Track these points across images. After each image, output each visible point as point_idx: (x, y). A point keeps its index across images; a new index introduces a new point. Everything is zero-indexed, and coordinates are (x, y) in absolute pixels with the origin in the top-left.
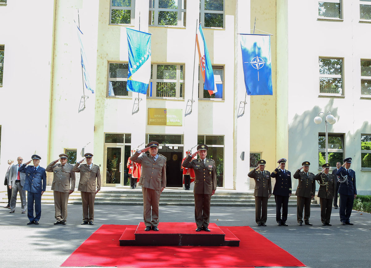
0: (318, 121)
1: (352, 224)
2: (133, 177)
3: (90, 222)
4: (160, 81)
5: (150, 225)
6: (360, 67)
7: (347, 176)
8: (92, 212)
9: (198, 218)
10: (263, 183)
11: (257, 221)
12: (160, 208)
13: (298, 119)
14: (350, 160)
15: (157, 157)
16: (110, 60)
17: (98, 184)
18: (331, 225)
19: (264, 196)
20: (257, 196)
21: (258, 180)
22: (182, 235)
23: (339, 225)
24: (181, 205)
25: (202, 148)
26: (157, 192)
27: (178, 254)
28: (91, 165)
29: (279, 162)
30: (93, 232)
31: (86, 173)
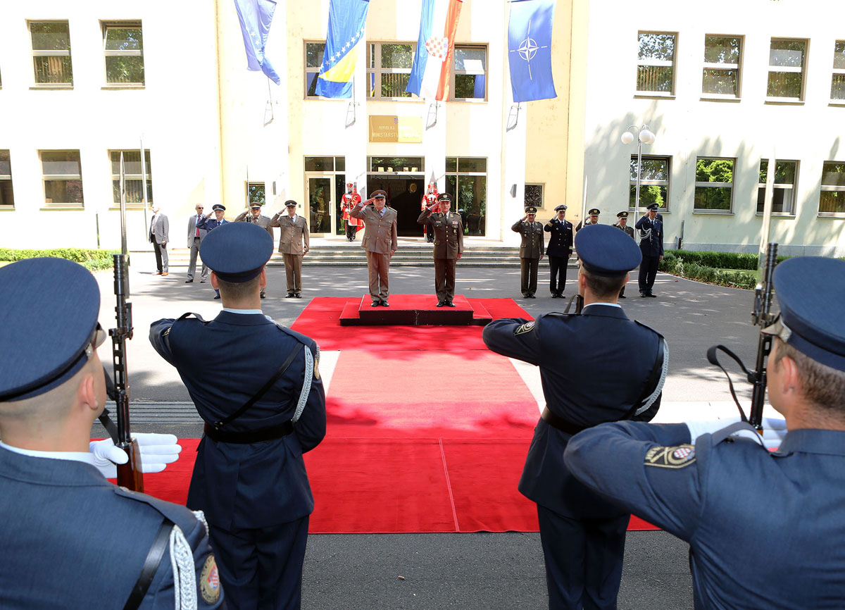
0: (627, 139)
1: (655, 296)
2: (350, 224)
3: (297, 295)
4: (386, 71)
5: (378, 299)
6: (704, 47)
7: (650, 229)
8: (298, 280)
9: (439, 290)
10: (532, 239)
11: (523, 291)
12: (391, 271)
13: (602, 133)
14: (656, 206)
15: (384, 210)
16: (307, 38)
17: (305, 243)
18: (625, 297)
19: (533, 257)
20: (523, 257)
21: (525, 235)
22: (418, 311)
23: (636, 298)
24: (421, 265)
25: (444, 199)
26: (386, 256)
27: (414, 335)
28: (294, 217)
29: (557, 210)
30: (304, 307)
31: (289, 229)
